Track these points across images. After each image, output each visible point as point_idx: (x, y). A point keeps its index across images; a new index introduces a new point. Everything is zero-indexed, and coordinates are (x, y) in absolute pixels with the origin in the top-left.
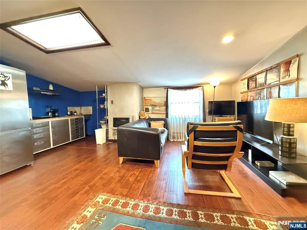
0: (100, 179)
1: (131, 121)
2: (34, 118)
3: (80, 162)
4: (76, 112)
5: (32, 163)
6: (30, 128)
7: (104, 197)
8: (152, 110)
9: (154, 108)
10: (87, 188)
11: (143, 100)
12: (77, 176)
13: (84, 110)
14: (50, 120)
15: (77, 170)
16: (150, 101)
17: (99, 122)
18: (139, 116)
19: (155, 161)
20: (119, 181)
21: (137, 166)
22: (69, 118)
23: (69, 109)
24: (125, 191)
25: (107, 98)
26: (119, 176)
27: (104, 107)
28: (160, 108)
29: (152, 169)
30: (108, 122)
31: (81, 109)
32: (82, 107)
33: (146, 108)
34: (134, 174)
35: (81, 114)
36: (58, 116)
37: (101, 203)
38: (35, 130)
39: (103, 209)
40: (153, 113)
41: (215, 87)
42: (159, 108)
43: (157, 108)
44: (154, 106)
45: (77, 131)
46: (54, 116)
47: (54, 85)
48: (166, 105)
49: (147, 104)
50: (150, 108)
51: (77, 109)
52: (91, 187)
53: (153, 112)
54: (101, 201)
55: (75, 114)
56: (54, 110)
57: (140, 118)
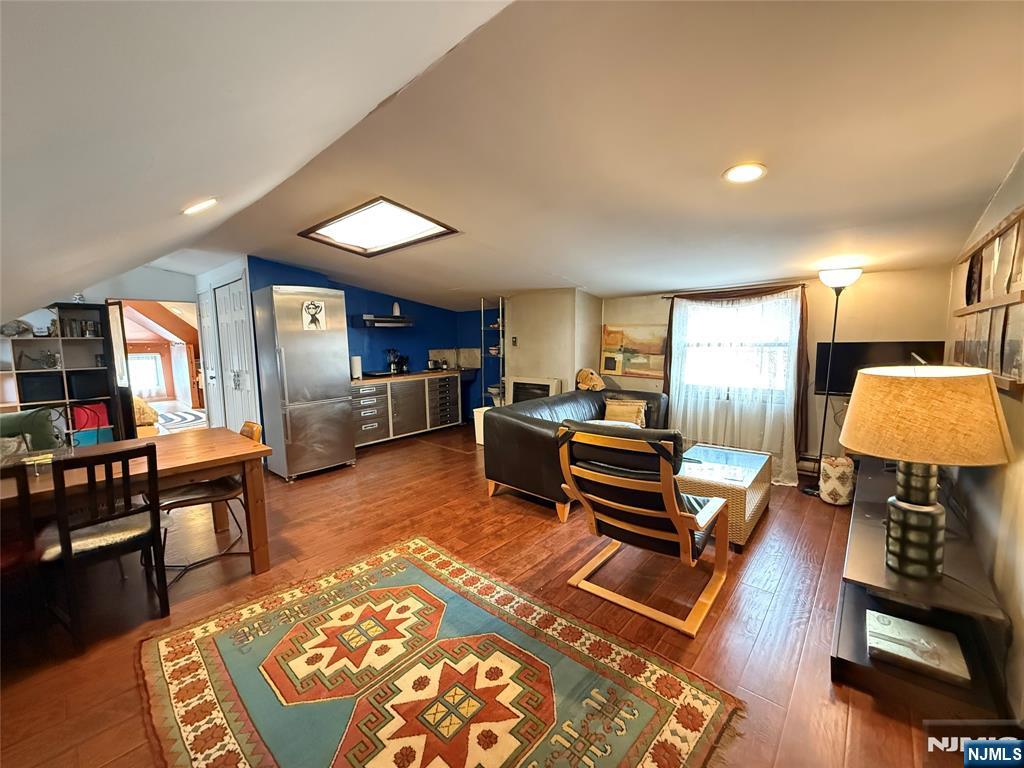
0: (435, 513)
1: (552, 393)
2: (366, 375)
3: (423, 476)
4: (445, 363)
5: (353, 461)
6: (350, 398)
7: (421, 543)
8: (624, 365)
9: (629, 360)
10: (407, 522)
11: (600, 333)
12: (405, 498)
13: (465, 357)
14: (388, 381)
15: (409, 489)
16: (619, 336)
17: (486, 391)
18: (577, 383)
19: (559, 506)
20: (464, 526)
21: (519, 509)
22: (426, 378)
23: (433, 354)
24: (461, 545)
25: (503, 332)
26: (469, 519)
27: (499, 353)
28: (648, 358)
29: (549, 522)
30: (504, 393)
31: (458, 355)
32: (461, 350)
33: (607, 358)
34: (502, 522)
35: (459, 367)
36: (408, 373)
37: (410, 550)
38: (364, 402)
39: (407, 559)
40: (625, 374)
41: (838, 291)
42: (645, 361)
43: (641, 360)
44: (630, 352)
45: (443, 410)
46: (400, 373)
47: (403, 303)
48: (666, 349)
49: (610, 344)
50: (619, 358)
51: (449, 355)
52: (413, 523)
53: (627, 370)
54: (413, 546)
55: (445, 367)
56: (401, 357)
57: (577, 388)
